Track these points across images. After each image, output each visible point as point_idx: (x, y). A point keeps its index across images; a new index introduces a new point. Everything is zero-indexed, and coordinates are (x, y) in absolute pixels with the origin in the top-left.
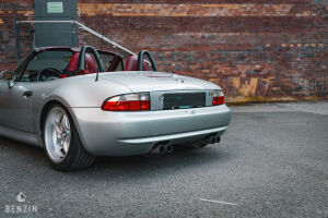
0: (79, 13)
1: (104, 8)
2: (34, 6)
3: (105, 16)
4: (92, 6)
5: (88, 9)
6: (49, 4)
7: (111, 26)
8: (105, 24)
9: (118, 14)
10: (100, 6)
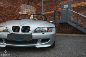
0: (72, 7)
1: (79, 4)
2: (61, 7)
3: (79, 6)
4: (76, 4)
5: (74, 5)
6: (65, 6)
7: (81, 9)
8: (79, 9)
9: (83, 5)
10: (78, 4)
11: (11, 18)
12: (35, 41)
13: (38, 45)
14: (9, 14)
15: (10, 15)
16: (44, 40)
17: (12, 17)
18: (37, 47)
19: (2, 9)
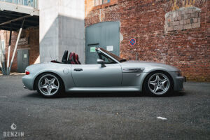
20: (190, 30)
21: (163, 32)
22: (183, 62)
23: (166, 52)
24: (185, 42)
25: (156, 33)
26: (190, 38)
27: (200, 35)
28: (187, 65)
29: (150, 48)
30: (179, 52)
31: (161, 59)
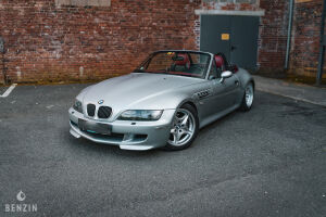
11: (170, 32)
12: (120, 136)
13: (125, 145)
14: (163, 22)
15: (166, 24)
16: (139, 137)
17: (171, 29)
18: (122, 147)
19: (143, 8)
20: (97, 8)
21: (53, 5)
22: (90, 55)
23: (60, 39)
24: (91, 26)
25: (39, 5)
26: (97, 20)
27: (111, 18)
28: (95, 59)
29: (30, 31)
30: (82, 39)
31: (54, 49)
